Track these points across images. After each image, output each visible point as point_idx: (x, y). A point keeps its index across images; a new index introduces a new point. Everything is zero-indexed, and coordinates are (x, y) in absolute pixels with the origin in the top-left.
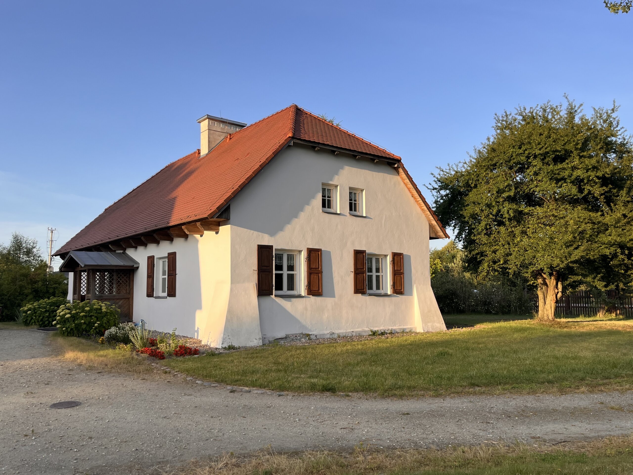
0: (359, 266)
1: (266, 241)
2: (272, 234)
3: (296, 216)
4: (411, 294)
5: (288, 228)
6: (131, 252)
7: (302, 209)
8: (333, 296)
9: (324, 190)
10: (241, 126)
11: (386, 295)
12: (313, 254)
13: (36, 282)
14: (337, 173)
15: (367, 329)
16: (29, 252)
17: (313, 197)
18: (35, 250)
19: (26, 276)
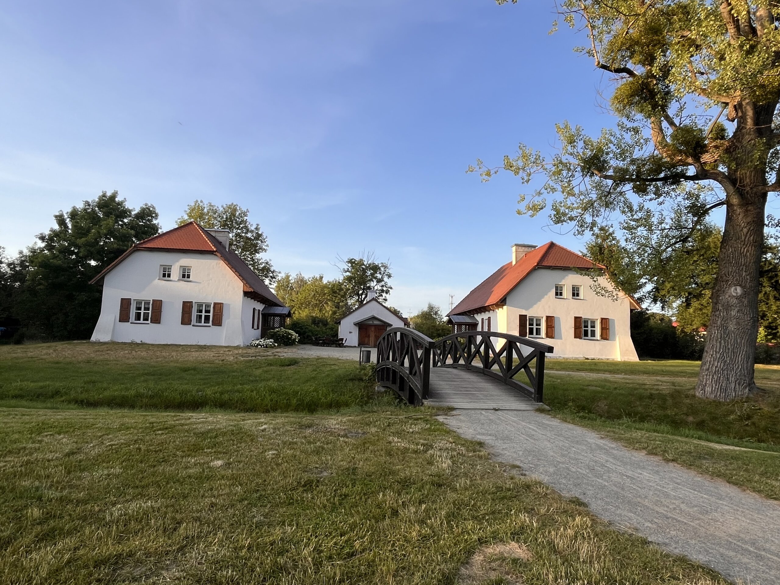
0: (578, 325)
1: (524, 313)
2: (527, 309)
3: (539, 300)
4: (614, 340)
5: (535, 306)
6: (476, 316)
7: (543, 297)
8: (561, 338)
9: (557, 288)
10: (535, 247)
11: (598, 340)
12: (549, 319)
13: (439, 330)
14: (563, 279)
15: (582, 356)
16: (436, 313)
17: (549, 291)
18: (439, 312)
19: (434, 326)
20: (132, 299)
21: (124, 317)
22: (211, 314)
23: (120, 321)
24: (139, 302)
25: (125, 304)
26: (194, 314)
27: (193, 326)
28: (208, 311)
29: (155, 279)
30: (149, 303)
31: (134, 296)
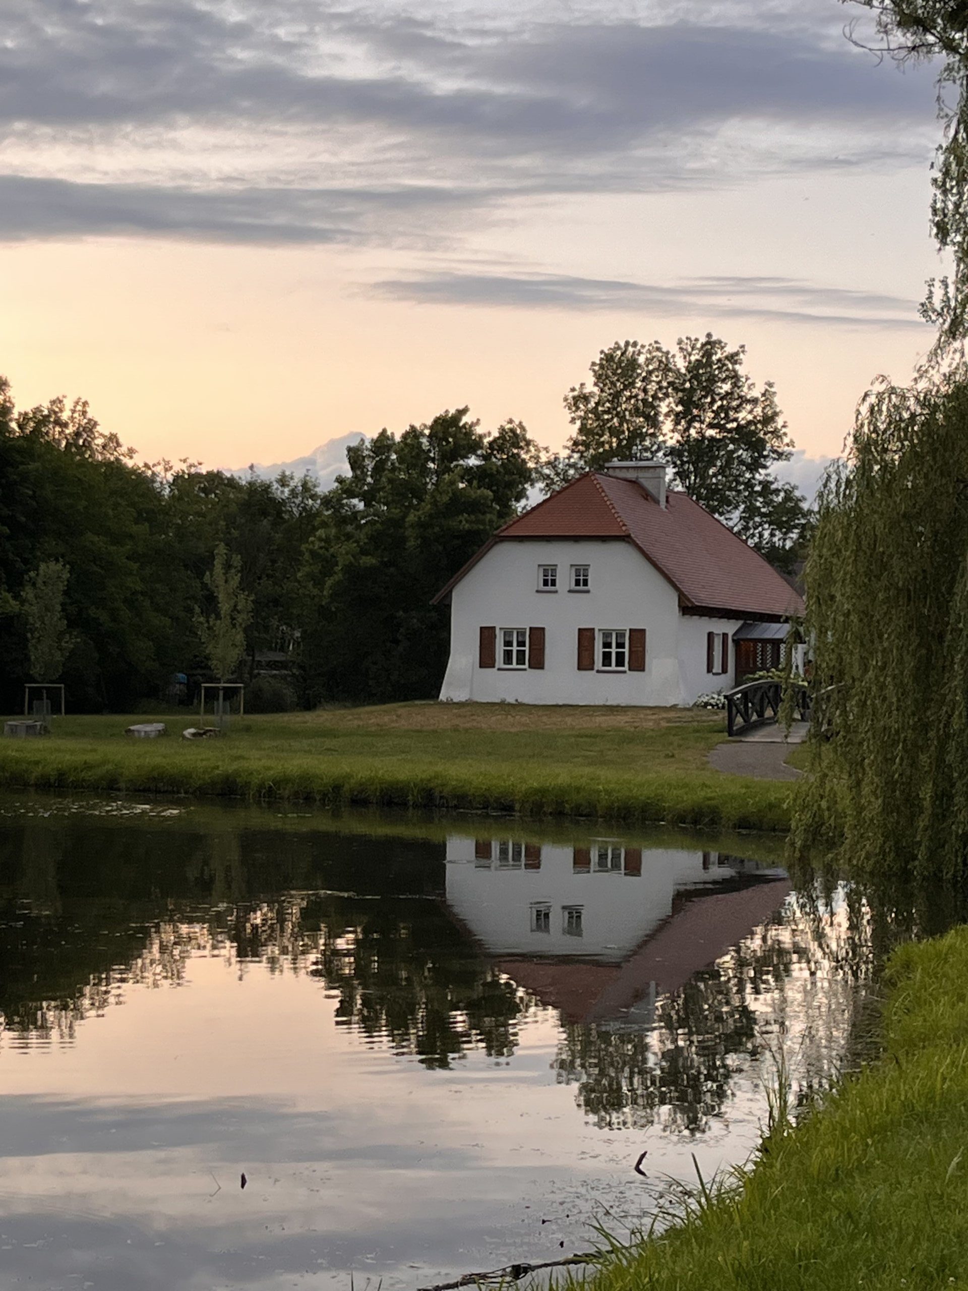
20: (497, 627)
21: (486, 660)
22: (626, 650)
23: (481, 667)
24: (508, 632)
25: (487, 635)
26: (599, 650)
27: (598, 671)
28: (620, 645)
29: (531, 592)
30: (524, 634)
31: (499, 622)
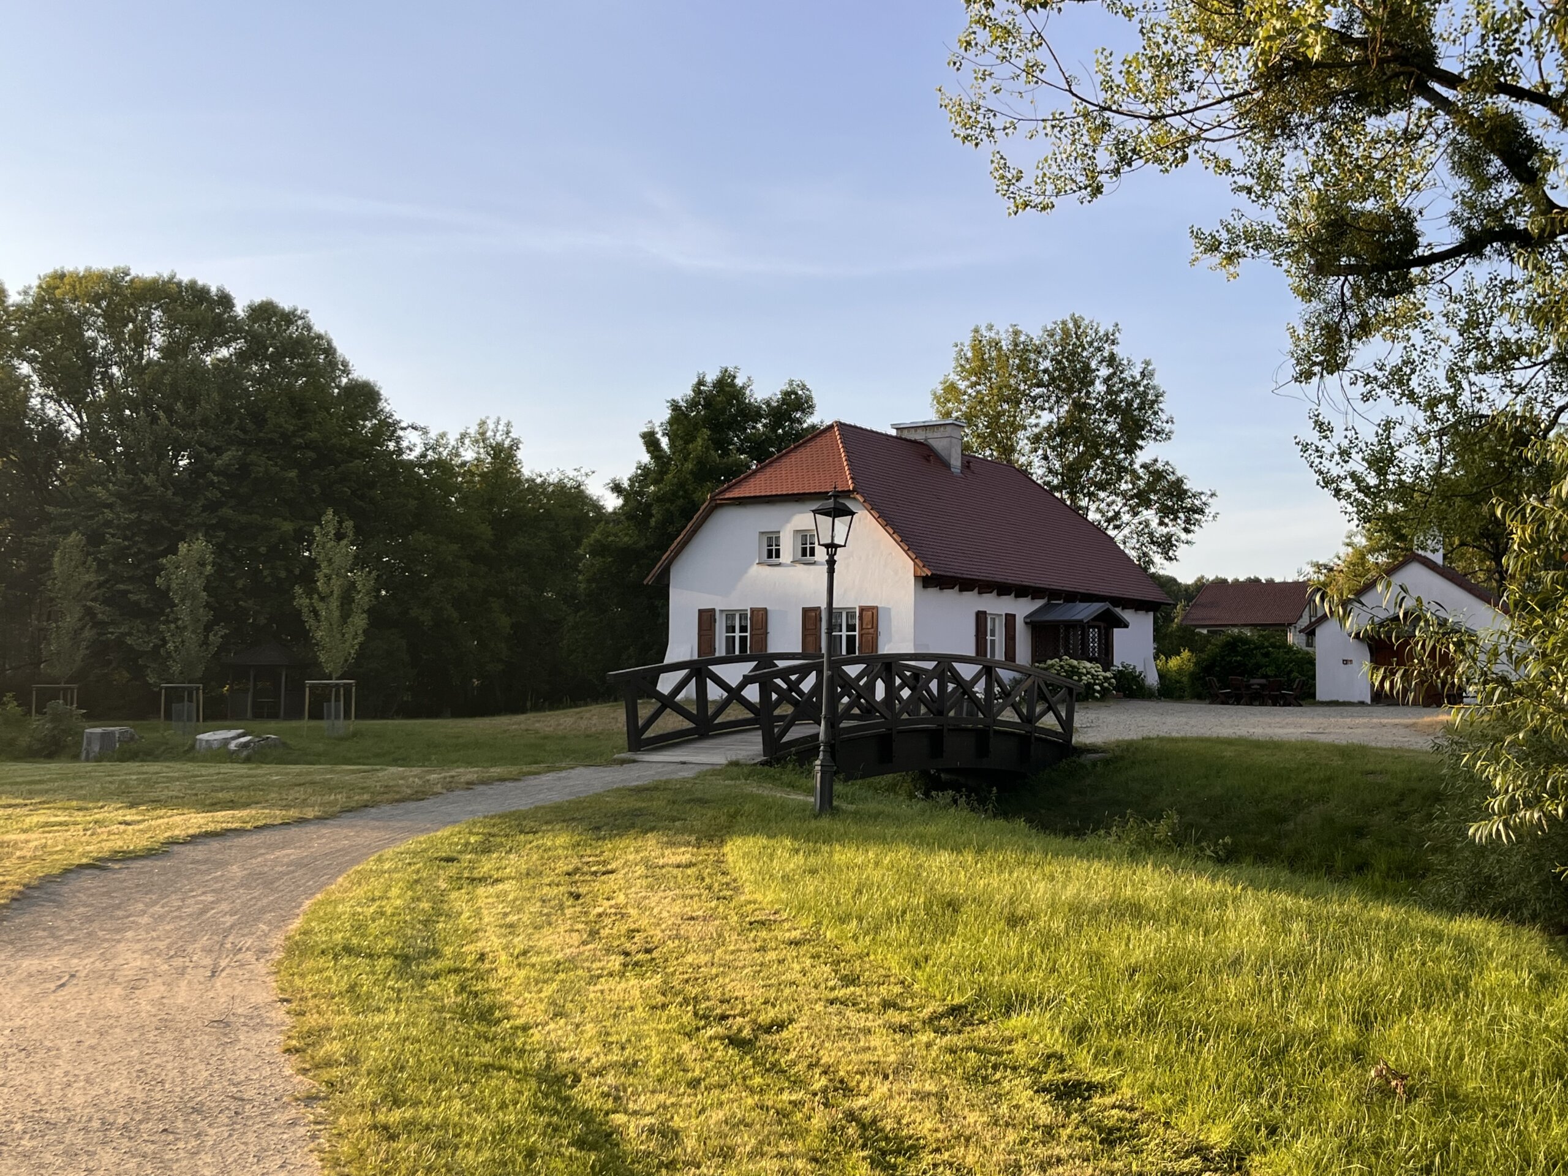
20: (717, 609)
21: (706, 649)
22: (857, 633)
24: (730, 615)
25: (706, 621)
28: (851, 627)
29: (751, 564)
30: (745, 617)
31: (718, 603)
